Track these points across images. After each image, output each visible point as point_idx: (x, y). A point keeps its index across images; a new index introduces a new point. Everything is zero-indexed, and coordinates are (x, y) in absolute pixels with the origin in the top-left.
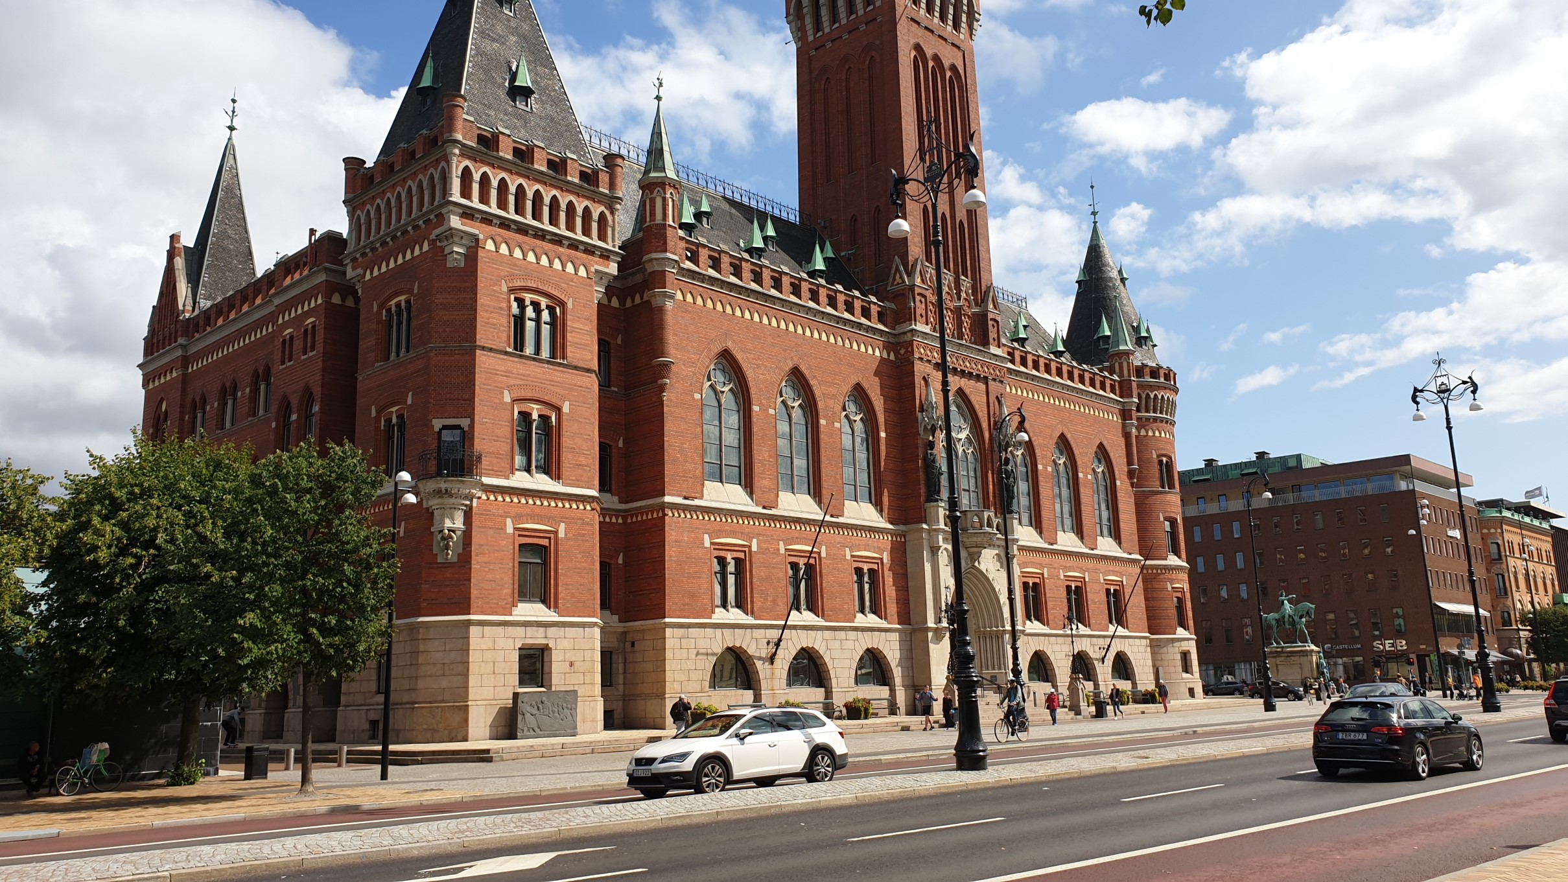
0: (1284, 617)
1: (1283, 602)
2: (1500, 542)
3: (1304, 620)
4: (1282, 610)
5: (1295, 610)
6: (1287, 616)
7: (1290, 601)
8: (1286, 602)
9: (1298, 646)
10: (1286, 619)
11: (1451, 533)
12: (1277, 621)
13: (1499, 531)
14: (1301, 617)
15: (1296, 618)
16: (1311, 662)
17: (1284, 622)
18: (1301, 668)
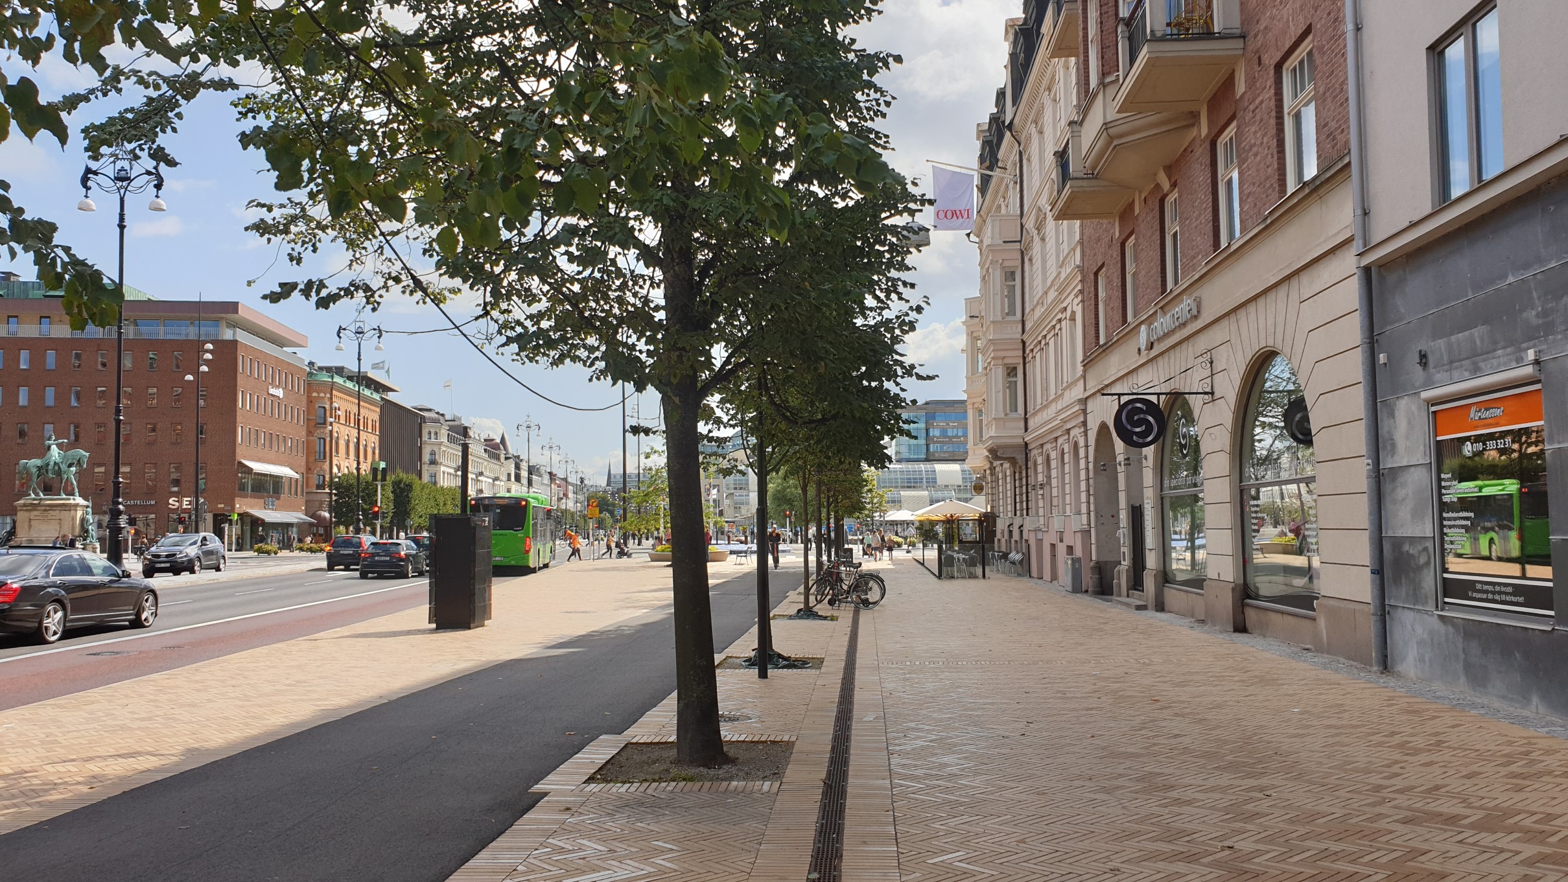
0: (48, 465)
1: (49, 447)
2: (327, 407)
3: (73, 469)
4: (48, 456)
5: (64, 458)
6: (52, 463)
7: (60, 446)
8: (54, 447)
9: (62, 499)
10: (50, 467)
11: (272, 391)
12: (39, 468)
13: (328, 395)
14: (70, 466)
15: (64, 467)
16: (74, 519)
17: (47, 471)
18: (60, 524)
